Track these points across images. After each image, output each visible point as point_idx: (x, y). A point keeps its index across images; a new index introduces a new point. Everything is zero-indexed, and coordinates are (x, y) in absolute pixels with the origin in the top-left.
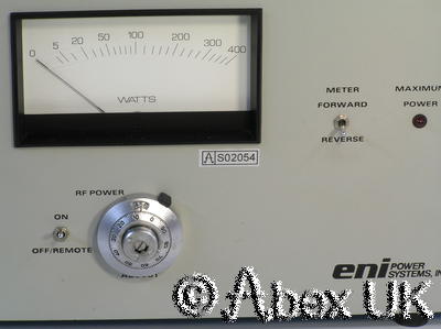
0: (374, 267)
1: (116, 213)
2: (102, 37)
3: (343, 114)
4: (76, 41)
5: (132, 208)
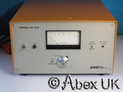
0: (96, 67)
1: (60, 59)
2: (59, 34)
3: (92, 45)
4: (55, 35)
5: (62, 58)
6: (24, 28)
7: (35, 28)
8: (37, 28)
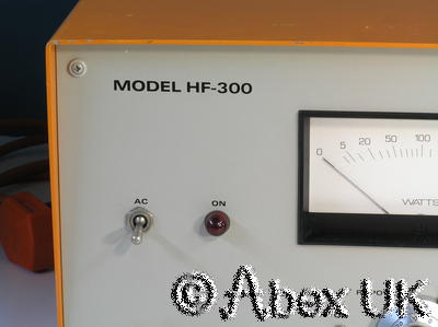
2: (390, 139)
4: (363, 141)
6: (146, 86)
7: (225, 88)
8: (241, 88)
